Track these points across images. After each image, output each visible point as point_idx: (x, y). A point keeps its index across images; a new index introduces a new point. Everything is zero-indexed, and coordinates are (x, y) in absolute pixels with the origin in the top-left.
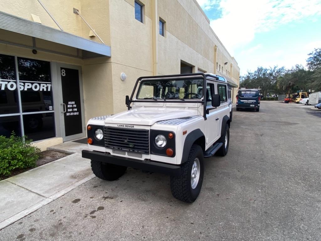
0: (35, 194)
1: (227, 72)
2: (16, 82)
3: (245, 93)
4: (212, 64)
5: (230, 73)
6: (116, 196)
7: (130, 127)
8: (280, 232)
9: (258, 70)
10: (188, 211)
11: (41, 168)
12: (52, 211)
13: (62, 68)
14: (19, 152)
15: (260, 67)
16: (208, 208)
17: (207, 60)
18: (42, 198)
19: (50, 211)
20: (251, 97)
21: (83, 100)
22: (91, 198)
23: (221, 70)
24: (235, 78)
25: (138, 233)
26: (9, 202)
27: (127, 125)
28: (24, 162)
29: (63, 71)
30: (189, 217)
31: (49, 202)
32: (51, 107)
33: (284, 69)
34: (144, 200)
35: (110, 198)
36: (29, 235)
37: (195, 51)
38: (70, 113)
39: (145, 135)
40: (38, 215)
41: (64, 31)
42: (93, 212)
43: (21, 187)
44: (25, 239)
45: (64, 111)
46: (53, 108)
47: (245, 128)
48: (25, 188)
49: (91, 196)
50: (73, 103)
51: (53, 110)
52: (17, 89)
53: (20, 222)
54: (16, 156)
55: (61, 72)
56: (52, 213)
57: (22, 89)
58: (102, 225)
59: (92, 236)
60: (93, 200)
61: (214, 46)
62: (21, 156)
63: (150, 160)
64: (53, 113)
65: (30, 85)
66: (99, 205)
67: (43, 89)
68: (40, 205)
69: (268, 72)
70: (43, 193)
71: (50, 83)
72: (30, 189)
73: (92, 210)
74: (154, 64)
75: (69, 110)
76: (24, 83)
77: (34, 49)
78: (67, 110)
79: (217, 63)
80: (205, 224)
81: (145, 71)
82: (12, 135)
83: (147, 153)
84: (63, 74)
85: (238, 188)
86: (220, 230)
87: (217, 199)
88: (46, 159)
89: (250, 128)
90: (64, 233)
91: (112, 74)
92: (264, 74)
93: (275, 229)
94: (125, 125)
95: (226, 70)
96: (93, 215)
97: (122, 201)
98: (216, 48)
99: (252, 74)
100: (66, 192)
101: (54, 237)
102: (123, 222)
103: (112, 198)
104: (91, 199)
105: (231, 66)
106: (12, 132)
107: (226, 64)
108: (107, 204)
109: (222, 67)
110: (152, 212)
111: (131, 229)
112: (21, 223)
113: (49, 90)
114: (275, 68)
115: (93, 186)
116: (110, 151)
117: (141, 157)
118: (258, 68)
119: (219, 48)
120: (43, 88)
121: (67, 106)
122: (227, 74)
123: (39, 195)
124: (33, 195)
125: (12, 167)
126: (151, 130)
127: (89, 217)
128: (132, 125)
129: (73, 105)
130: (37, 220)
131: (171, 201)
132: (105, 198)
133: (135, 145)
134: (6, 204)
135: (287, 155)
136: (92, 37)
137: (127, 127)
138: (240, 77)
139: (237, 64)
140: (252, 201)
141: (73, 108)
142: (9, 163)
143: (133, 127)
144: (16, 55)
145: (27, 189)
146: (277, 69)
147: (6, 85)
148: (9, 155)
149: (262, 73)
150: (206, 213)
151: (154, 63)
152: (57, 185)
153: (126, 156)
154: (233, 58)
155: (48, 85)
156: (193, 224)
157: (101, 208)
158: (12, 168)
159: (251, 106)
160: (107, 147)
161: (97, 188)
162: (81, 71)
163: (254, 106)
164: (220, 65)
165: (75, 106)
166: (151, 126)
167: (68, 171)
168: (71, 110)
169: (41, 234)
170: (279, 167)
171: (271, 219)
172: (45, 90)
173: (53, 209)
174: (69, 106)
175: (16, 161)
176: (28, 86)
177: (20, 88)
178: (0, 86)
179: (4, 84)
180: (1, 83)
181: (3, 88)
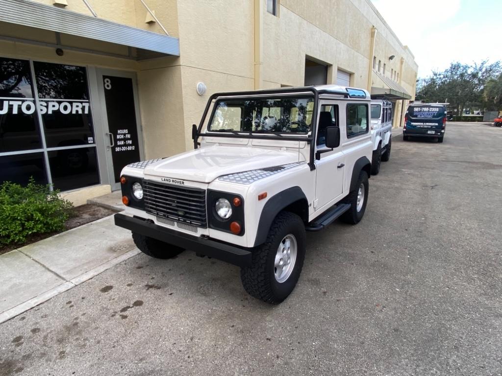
0: (53, 274)
1: (394, 72)
2: (34, 102)
3: (420, 111)
4: (365, 59)
5: (398, 74)
6: (166, 285)
7: (179, 184)
8: (411, 366)
9: (451, 68)
10: (268, 318)
11: (71, 233)
12: (70, 302)
13: (105, 77)
14: (37, 210)
15: (455, 63)
16: (302, 314)
17: (356, 54)
18: (62, 281)
19: (67, 303)
20: (430, 117)
21: (141, 126)
22: (129, 285)
23: (382, 69)
24: (408, 83)
25: (181, 349)
26: (15, 285)
27: (174, 180)
28: (45, 224)
29: (108, 82)
30: (267, 327)
31: (69, 288)
32: (92, 138)
33: (500, 65)
34: (205, 294)
35: (156, 287)
36: (30, 337)
37: (332, 39)
38: (121, 148)
39: (200, 197)
40: (48, 308)
41: (99, 17)
42: (124, 310)
43: (36, 261)
44: (23, 343)
45: (112, 144)
46: (94, 140)
47: (409, 174)
48: (41, 264)
49: (130, 283)
50: (126, 131)
51: (94, 143)
52: (36, 112)
53: (22, 317)
54: (32, 215)
55: (104, 83)
56: (69, 305)
57: (44, 112)
58: (134, 331)
59: (114, 347)
60: (130, 290)
61: (371, 27)
62: (40, 215)
63: (208, 237)
64: (95, 148)
65: (57, 105)
66: (137, 298)
67: (77, 111)
68: (55, 292)
69: (470, 71)
70: (64, 273)
71: (87, 101)
72: (47, 265)
73: (125, 305)
74: (256, 66)
75: (119, 143)
77: (59, 47)
78: (116, 143)
79: (375, 58)
80: (290, 342)
81: (240, 78)
82: (30, 182)
83: (204, 226)
84: (108, 86)
85: (362, 283)
86: (310, 355)
87: (321, 299)
88: (82, 218)
89: (417, 173)
90: (77, 339)
91: (183, 86)
92: (462, 75)
93: (404, 362)
94: (171, 179)
95: (392, 70)
96: (124, 314)
97: (171, 294)
98: (373, 30)
99: (440, 75)
100: (96, 274)
101: (61, 345)
102: (164, 329)
103: (159, 288)
104: (128, 288)
105: (402, 63)
106: (31, 179)
107: (391, 58)
108: (149, 297)
109: (385, 64)
110: (212, 315)
111: (172, 341)
112: (24, 318)
113: (86, 112)
114: (483, 64)
115: (137, 266)
116: (153, 218)
117: (196, 231)
118: (452, 65)
119: (381, 30)
120: (77, 109)
121: (115, 137)
122: (393, 76)
123: (58, 275)
124: (50, 275)
125: (27, 231)
126: (208, 190)
127: (118, 316)
128: (182, 181)
129: (125, 134)
130: (46, 316)
131: (247, 299)
132: (149, 287)
133: (186, 213)
134: (11, 288)
135: (466, 226)
136: (151, 23)
137: (174, 183)
138: (417, 81)
139: (414, 57)
140: (378, 308)
141: (125, 140)
142: (23, 225)
143: (183, 183)
144: (32, 58)
145: (44, 266)
146: (487, 65)
148: (20, 214)
149: (459, 73)
150: (296, 323)
151: (256, 63)
152: (86, 261)
153: (175, 227)
154: (406, 48)
155: (84, 104)
156: (269, 340)
157: (138, 303)
158: (28, 233)
159: (429, 132)
160: (149, 212)
161: (141, 269)
162: (137, 80)
163: (433, 132)
164: (380, 61)
165: (128, 136)
166: (209, 183)
167: (106, 239)
168: (122, 143)
169: (45, 337)
170: (445, 249)
171: (402, 341)
172: (80, 112)
173: (71, 300)
174: (118, 137)
175: (32, 223)
176: (54, 106)
177: (41, 110)
178: (11, 108)
179: (16, 105)
180: (11, 103)
181: (15, 111)
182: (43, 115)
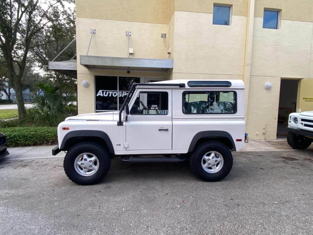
2: (117, 92)
13: (149, 81)
50: (156, 106)
52: (117, 96)
57: (121, 96)
65: (126, 93)
76: (122, 92)
77: (129, 70)
136: (169, 54)
144: (118, 75)
147: (112, 94)
174: (152, 108)
176: (125, 94)
177: (119, 95)
178: (109, 94)
179: (111, 93)
180: (109, 92)
181: (110, 96)
182: (119, 97)
